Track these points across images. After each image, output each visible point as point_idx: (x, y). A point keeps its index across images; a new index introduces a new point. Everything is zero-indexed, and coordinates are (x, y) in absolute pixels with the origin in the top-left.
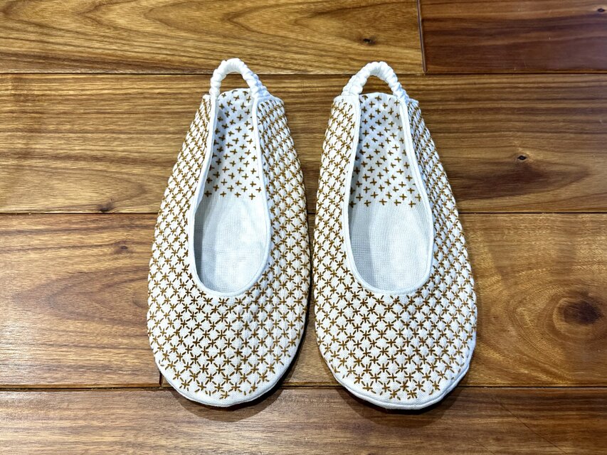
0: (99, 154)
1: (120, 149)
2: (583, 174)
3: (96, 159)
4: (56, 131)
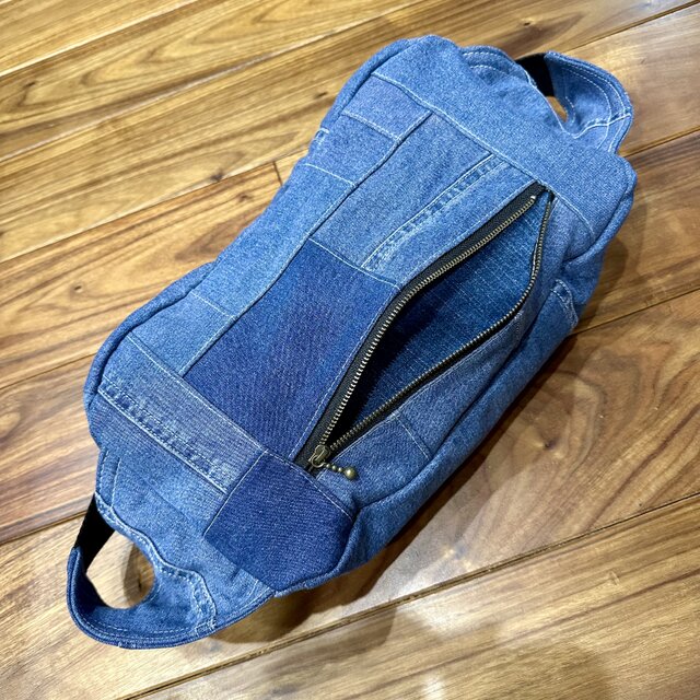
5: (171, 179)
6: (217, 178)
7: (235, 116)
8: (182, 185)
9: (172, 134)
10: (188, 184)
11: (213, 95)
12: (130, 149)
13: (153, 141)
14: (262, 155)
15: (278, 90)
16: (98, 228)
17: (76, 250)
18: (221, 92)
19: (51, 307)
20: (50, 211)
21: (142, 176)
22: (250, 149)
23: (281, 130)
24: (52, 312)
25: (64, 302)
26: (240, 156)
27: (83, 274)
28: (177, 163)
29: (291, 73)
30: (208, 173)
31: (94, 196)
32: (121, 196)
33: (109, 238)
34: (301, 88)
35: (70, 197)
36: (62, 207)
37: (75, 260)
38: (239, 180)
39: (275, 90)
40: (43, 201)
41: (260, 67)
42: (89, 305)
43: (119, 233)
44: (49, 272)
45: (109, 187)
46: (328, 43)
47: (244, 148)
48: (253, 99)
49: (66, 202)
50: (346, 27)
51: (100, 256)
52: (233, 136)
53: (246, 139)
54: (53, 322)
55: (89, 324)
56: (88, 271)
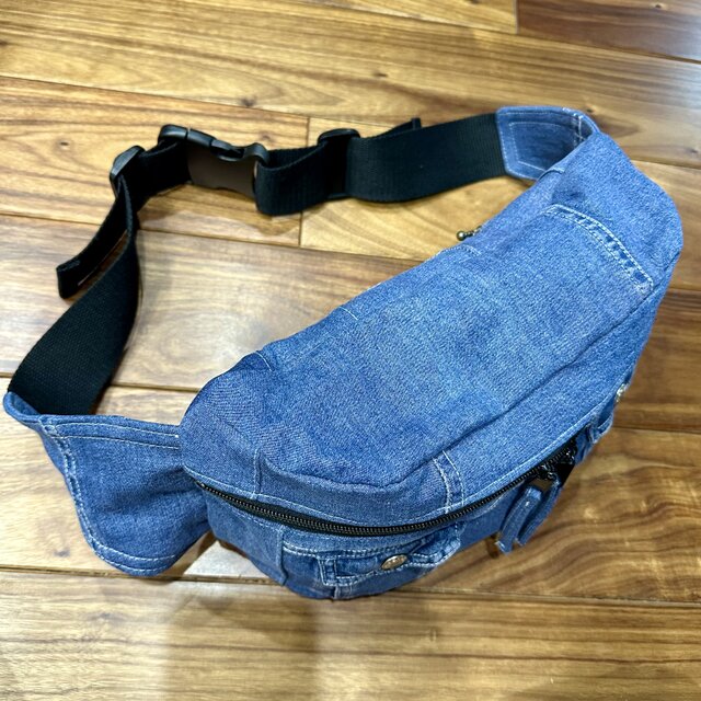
0: (243, 58)
1: (261, 57)
2: (634, 130)
3: (240, 62)
4: (206, 34)
5: (203, 80)
6: (247, 104)
7: (291, 50)
8: (211, 92)
9: (223, 34)
10: (217, 94)
11: (279, 15)
12: (175, 27)
13: (201, 31)
14: (301, 103)
15: (343, 46)
16: (110, 92)
17: (78, 103)
18: (288, 17)
19: (29, 149)
20: (66, 48)
21: (174, 61)
22: (292, 92)
23: (329, 89)
24: (28, 156)
25: (45, 151)
26: (280, 93)
27: (75, 132)
28: (214, 66)
29: (363, 37)
30: (241, 93)
31: (118, 56)
32: (146, 71)
33: (117, 108)
34: (365, 57)
35: (94, 44)
36: (80, 50)
37: (73, 114)
38: (268, 117)
39: (340, 45)
40: (63, 32)
41: (337, 14)
42: (69, 167)
43: (128, 109)
44: (41, 112)
45: (137, 55)
46: (409, 26)
47: (286, 87)
48: (316, 42)
49: (87, 46)
50: (433, 19)
51: (99, 123)
52: (281, 69)
53: (292, 79)
54: (25, 166)
55: (61, 187)
56: (82, 132)
